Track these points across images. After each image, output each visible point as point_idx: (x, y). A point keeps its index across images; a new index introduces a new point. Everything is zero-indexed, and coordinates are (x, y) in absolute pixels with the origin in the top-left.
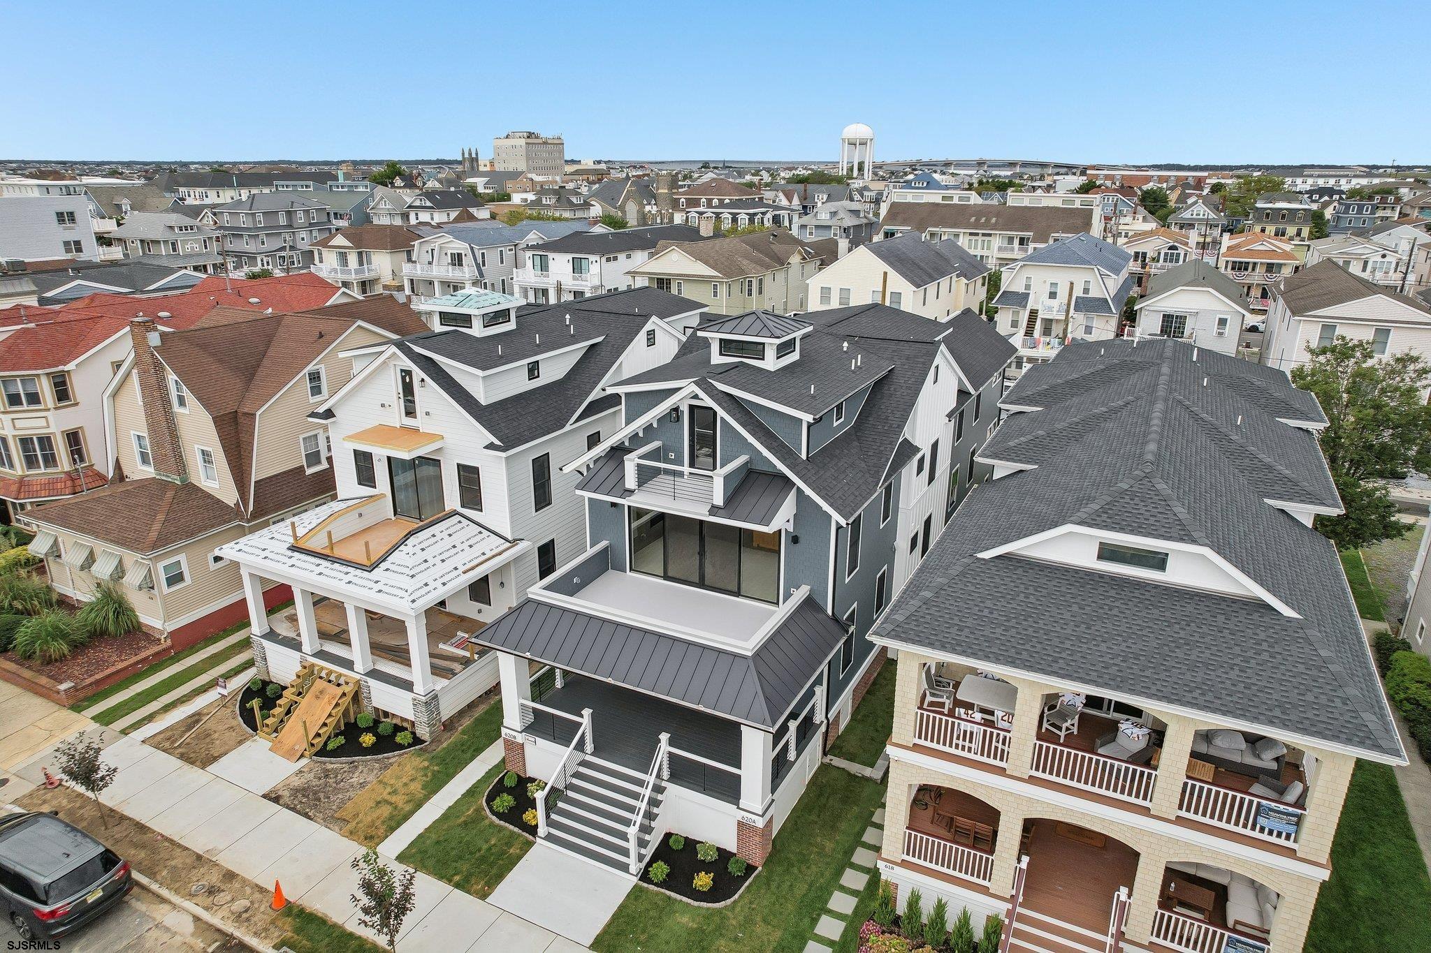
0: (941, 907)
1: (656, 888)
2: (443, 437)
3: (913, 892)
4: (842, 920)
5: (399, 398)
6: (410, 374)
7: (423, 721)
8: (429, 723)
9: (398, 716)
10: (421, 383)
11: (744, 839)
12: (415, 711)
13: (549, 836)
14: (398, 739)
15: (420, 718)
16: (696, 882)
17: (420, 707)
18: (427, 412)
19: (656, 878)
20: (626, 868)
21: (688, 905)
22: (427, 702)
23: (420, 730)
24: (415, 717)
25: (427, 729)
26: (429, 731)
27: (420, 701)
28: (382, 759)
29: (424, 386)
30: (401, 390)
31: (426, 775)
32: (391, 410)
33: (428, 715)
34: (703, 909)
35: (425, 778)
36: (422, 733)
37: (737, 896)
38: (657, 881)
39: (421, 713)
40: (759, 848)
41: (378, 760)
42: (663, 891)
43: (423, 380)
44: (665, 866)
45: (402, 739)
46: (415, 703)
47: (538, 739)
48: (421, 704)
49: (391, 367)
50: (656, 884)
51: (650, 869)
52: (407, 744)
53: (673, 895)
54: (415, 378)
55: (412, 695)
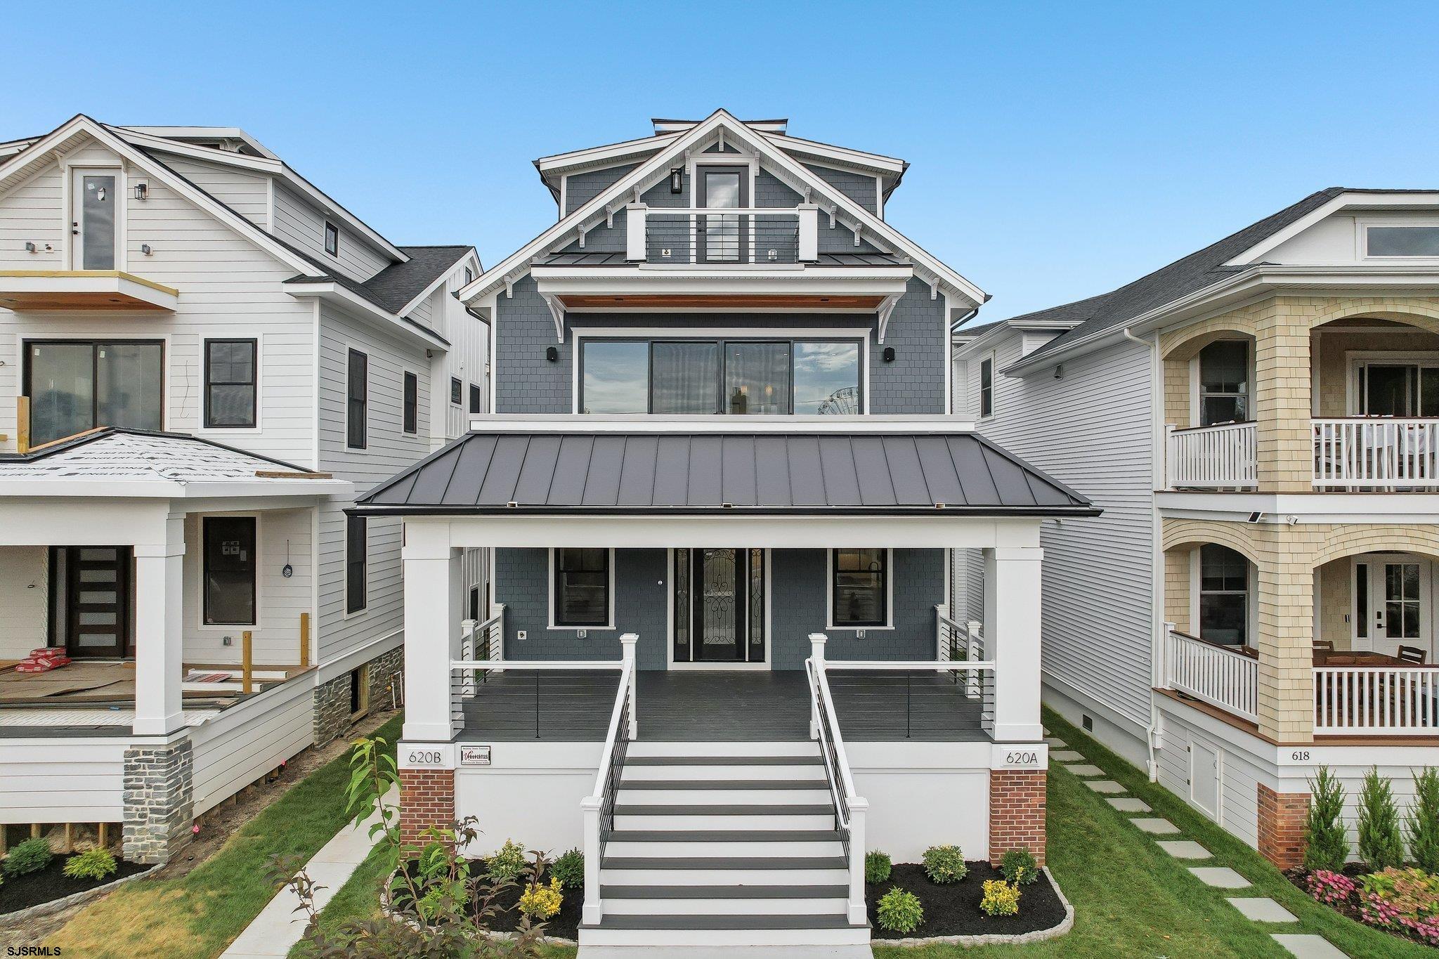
0: (1376, 795)
1: (920, 942)
2: (177, 294)
3: (1372, 782)
4: (1257, 896)
5: (75, 233)
6: (109, 184)
7: (155, 806)
8: (169, 811)
9: (64, 824)
10: (138, 193)
11: (1007, 812)
12: (130, 791)
13: (609, 922)
14: (74, 868)
15: (140, 807)
16: (992, 899)
17: (148, 771)
18: (144, 246)
19: (905, 923)
20: (840, 922)
21: (1009, 945)
22: (170, 752)
23: (137, 840)
24: (126, 809)
25: (163, 828)
26: (159, 837)
27: (150, 753)
28: (29, 917)
29: (143, 199)
30: (79, 218)
31: (190, 910)
32: (50, 257)
33: (169, 787)
34: (1043, 944)
35: (188, 916)
36: (144, 847)
37: (1070, 909)
38: (911, 929)
39: (150, 787)
40: (1041, 822)
41: (17, 923)
42: (940, 939)
43: (143, 188)
44: (909, 894)
45: (86, 864)
46: (134, 763)
47: (497, 747)
48: (152, 761)
49: (63, 171)
50: (911, 934)
51: (880, 910)
52: (100, 877)
53: (965, 940)
54: (125, 185)
55: (125, 743)
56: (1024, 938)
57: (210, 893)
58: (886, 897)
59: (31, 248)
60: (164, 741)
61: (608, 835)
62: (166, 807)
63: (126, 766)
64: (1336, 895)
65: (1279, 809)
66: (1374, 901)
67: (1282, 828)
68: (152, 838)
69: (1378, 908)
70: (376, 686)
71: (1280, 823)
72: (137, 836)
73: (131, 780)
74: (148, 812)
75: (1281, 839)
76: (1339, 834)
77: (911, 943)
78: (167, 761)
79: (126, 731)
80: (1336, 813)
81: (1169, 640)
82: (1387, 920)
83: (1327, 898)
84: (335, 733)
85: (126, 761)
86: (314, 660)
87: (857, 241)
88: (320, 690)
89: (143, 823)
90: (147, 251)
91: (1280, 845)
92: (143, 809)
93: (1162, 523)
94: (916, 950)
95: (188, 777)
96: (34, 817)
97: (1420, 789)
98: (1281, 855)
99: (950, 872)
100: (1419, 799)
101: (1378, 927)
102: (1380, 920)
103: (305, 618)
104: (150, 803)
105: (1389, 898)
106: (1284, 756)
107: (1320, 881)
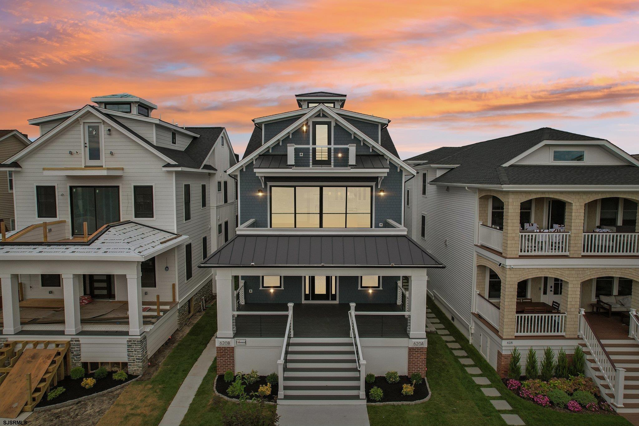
0: (532, 356)
1: (381, 404)
2: (123, 169)
3: (531, 351)
4: (491, 387)
5: (86, 147)
6: (97, 129)
7: (138, 358)
8: (142, 359)
9: (109, 363)
10: (108, 132)
11: (414, 360)
12: (129, 353)
13: (286, 397)
14: (115, 377)
15: (133, 358)
16: (405, 390)
17: (135, 346)
18: (111, 152)
19: (377, 398)
20: (357, 397)
21: (409, 405)
22: (141, 341)
23: (132, 368)
24: (128, 358)
25: (141, 364)
26: (139, 367)
27: (135, 341)
28: (107, 393)
29: (110, 135)
30: (87, 141)
31: (156, 392)
32: (77, 156)
33: (141, 351)
34: (419, 404)
35: (156, 394)
36: (135, 370)
37: (430, 393)
38: (379, 399)
39: (135, 352)
40: (425, 364)
41: (103, 395)
42: (388, 403)
43: (109, 130)
44: (379, 389)
45: (119, 376)
46: (130, 344)
47: (248, 339)
48: (136, 343)
49: (81, 125)
50: (379, 401)
51: (370, 394)
52: (124, 380)
53: (396, 403)
54: (103, 130)
55: (127, 338)
56: (413, 403)
57: (160, 386)
58: (372, 390)
59: (71, 153)
60: (139, 337)
61: (285, 369)
62: (141, 358)
63: (128, 345)
64: (514, 388)
65: (502, 359)
66: (523, 390)
67: (503, 365)
68: (137, 367)
69: (524, 392)
70: (196, 304)
71: (503, 363)
72: (132, 367)
73: (130, 349)
74: (136, 359)
75: (502, 368)
76: (519, 368)
77: (378, 404)
78: (140, 344)
79: (126, 333)
80: (518, 361)
81: (477, 296)
82: (526, 396)
83: (512, 389)
84: (184, 323)
85: (128, 343)
86: (177, 300)
87: (371, 150)
88: (179, 310)
89: (134, 363)
90: (112, 154)
91: (502, 370)
92: (134, 358)
93: (476, 256)
94: (380, 406)
95: (146, 347)
96: (100, 360)
97: (546, 353)
98: (502, 373)
99: (393, 380)
100: (545, 357)
101: (524, 398)
102: (524, 396)
103: (174, 285)
104: (136, 357)
105: (528, 389)
106: (504, 343)
107: (510, 383)
